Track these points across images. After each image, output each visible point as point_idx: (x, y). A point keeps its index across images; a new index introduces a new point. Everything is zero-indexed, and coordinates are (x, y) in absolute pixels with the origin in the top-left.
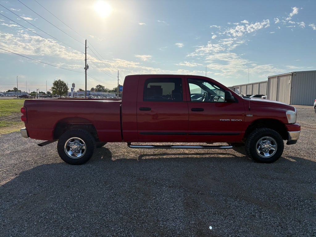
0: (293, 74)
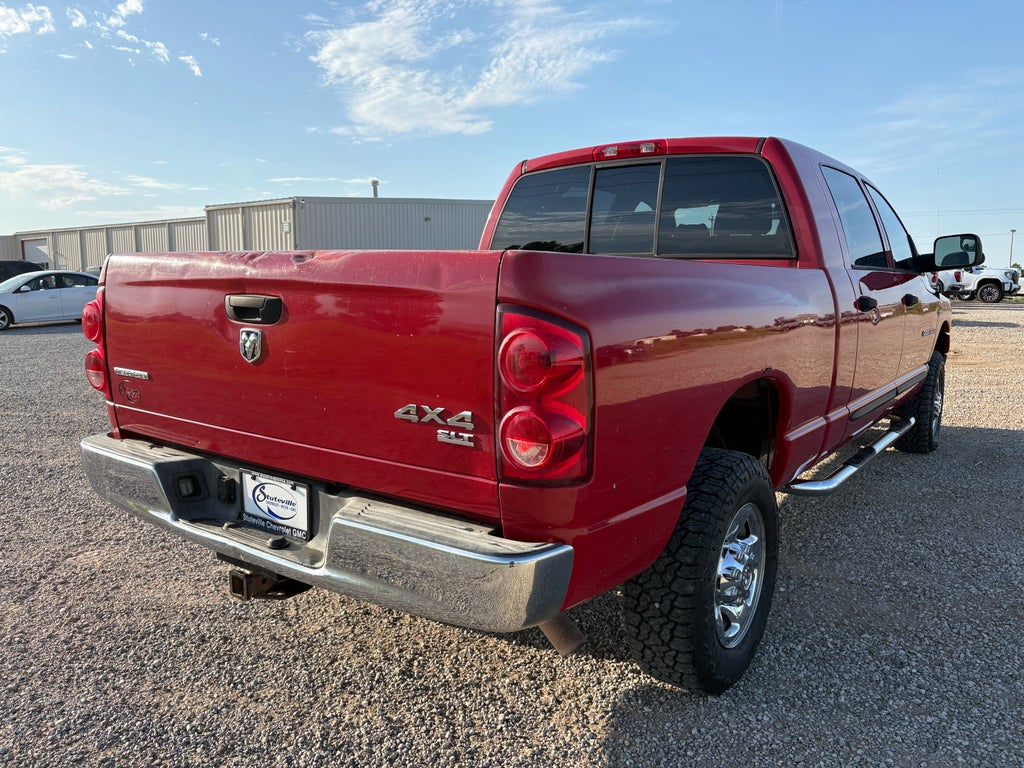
0: (296, 204)
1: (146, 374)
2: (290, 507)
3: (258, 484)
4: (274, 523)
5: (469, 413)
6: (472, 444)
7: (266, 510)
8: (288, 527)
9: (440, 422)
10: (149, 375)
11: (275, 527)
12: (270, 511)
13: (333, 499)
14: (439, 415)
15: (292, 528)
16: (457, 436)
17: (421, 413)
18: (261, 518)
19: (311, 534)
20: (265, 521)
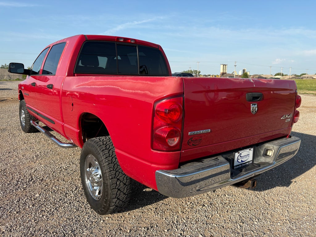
1: (210, 130)
3: (239, 154)
5: (292, 114)
6: (290, 121)
11: (244, 165)
14: (288, 116)
15: (249, 162)
18: (240, 165)
19: (253, 160)
20: (241, 164)
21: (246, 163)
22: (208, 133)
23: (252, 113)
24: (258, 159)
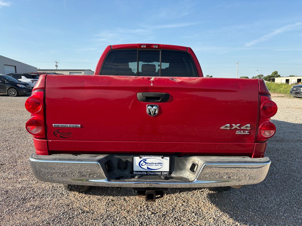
1: (80, 125)
2: (159, 165)
3: (142, 159)
4: (151, 172)
5: (249, 125)
6: (248, 134)
7: (146, 168)
8: (159, 172)
9: (239, 128)
10: (81, 126)
11: (152, 173)
12: (148, 168)
13: (181, 159)
14: (238, 126)
15: (161, 172)
16: (244, 132)
17: (231, 126)
18: (144, 171)
19: (170, 172)
20: (147, 172)
21: (157, 172)
22: (76, 128)
23: (150, 115)
24: (182, 172)
